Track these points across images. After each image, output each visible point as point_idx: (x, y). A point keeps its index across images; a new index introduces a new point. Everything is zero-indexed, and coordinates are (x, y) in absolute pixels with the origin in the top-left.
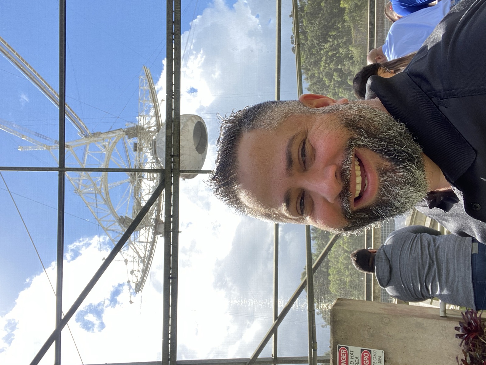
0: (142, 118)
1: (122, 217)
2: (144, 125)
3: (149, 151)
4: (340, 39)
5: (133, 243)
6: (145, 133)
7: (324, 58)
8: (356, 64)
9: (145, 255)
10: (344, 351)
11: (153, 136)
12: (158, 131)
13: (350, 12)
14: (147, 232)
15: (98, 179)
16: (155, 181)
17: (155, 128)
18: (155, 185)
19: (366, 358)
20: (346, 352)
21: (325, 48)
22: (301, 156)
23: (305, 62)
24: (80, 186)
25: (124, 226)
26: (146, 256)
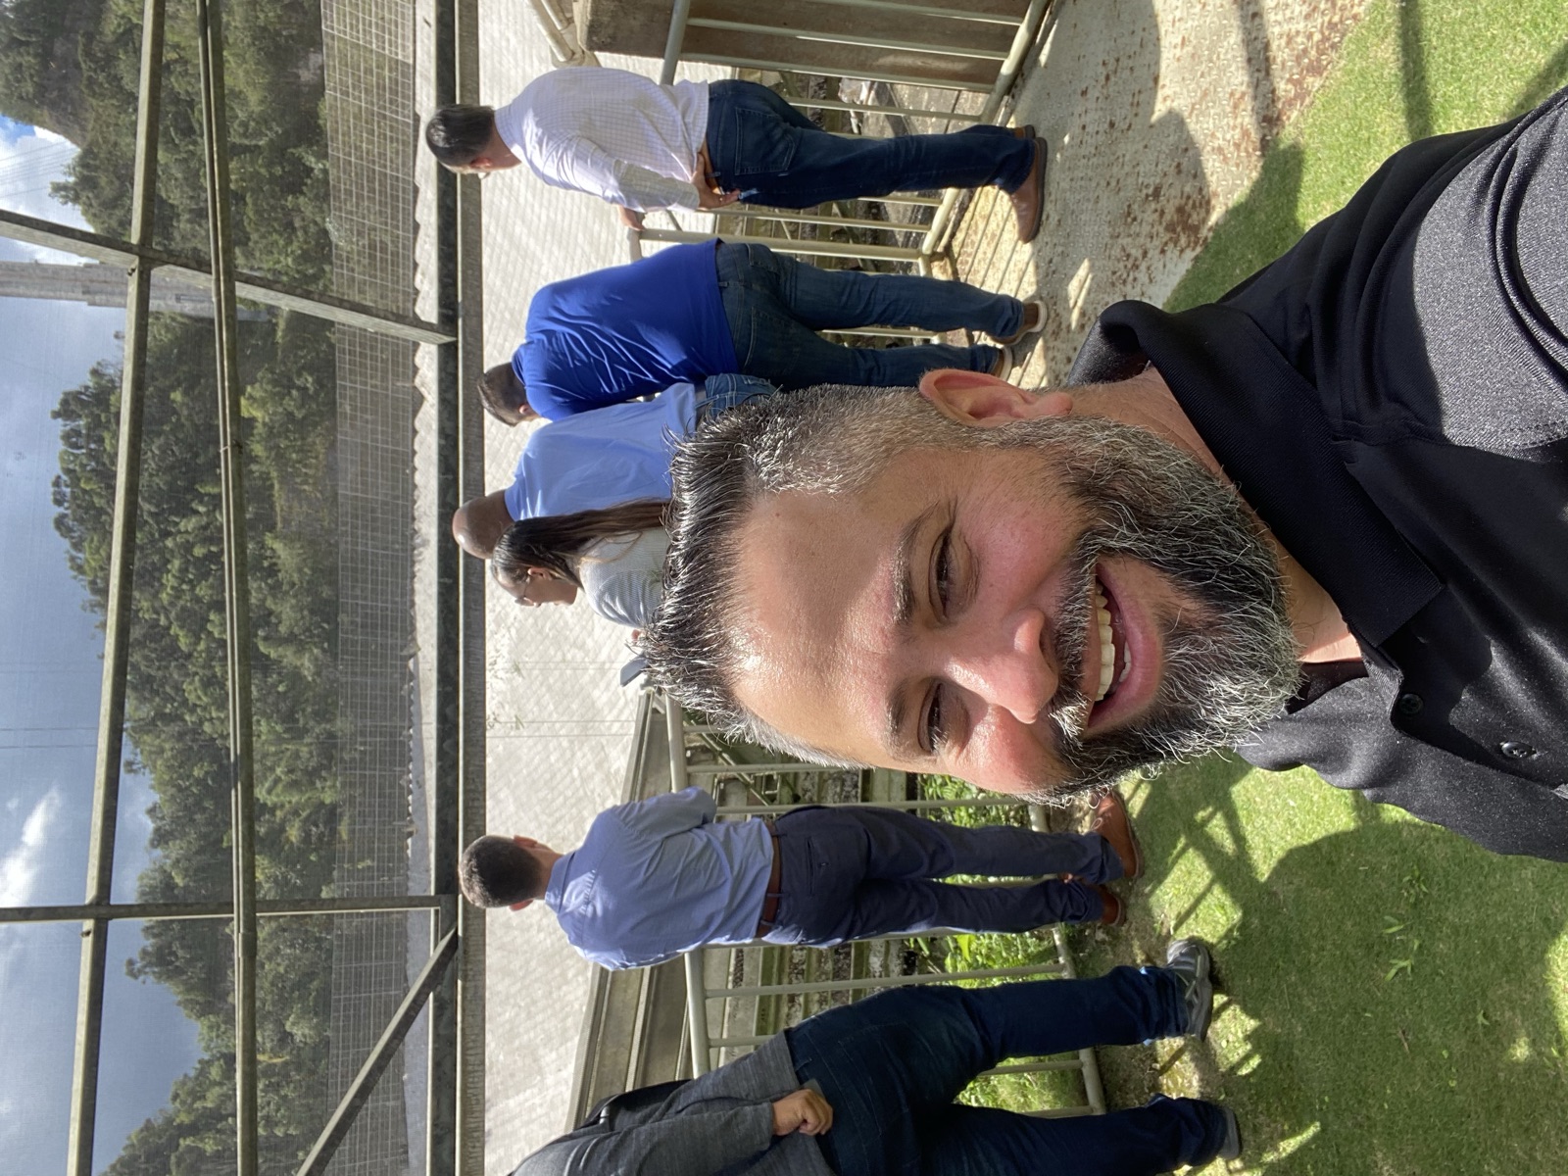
7: (176, 563)
8: (287, 592)
13: (271, 435)
22: (935, 581)
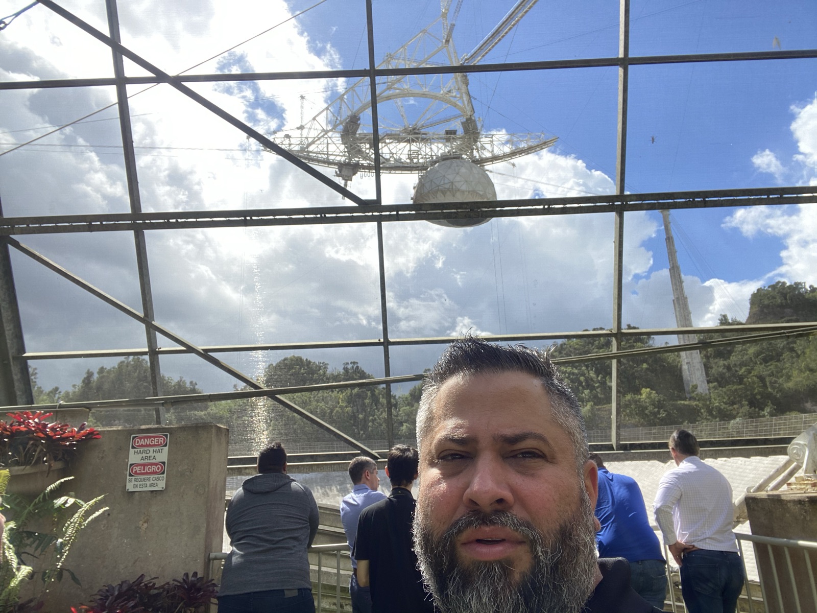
0: (490, 139)
1: (359, 119)
2: (480, 142)
3: (447, 151)
4: (601, 390)
5: (326, 136)
6: (470, 144)
7: (576, 371)
9: (311, 152)
10: (162, 441)
11: (466, 154)
12: (473, 161)
13: (636, 402)
14: (341, 154)
15: (407, 85)
16: (408, 161)
17: (478, 157)
18: (402, 161)
19: (154, 468)
20: (161, 444)
21: (589, 371)
23: (570, 347)
24: (397, 61)
25: (347, 123)
26: (311, 154)
